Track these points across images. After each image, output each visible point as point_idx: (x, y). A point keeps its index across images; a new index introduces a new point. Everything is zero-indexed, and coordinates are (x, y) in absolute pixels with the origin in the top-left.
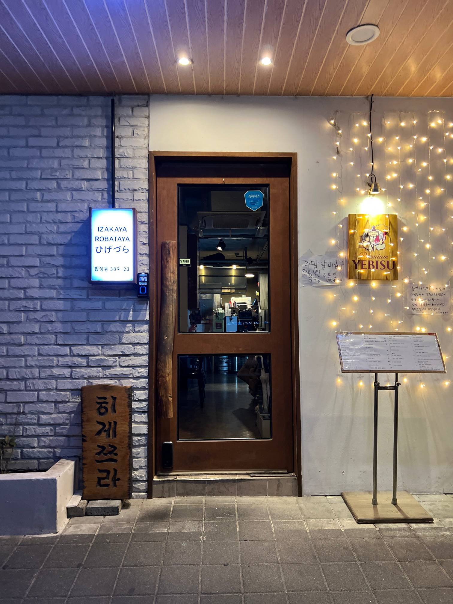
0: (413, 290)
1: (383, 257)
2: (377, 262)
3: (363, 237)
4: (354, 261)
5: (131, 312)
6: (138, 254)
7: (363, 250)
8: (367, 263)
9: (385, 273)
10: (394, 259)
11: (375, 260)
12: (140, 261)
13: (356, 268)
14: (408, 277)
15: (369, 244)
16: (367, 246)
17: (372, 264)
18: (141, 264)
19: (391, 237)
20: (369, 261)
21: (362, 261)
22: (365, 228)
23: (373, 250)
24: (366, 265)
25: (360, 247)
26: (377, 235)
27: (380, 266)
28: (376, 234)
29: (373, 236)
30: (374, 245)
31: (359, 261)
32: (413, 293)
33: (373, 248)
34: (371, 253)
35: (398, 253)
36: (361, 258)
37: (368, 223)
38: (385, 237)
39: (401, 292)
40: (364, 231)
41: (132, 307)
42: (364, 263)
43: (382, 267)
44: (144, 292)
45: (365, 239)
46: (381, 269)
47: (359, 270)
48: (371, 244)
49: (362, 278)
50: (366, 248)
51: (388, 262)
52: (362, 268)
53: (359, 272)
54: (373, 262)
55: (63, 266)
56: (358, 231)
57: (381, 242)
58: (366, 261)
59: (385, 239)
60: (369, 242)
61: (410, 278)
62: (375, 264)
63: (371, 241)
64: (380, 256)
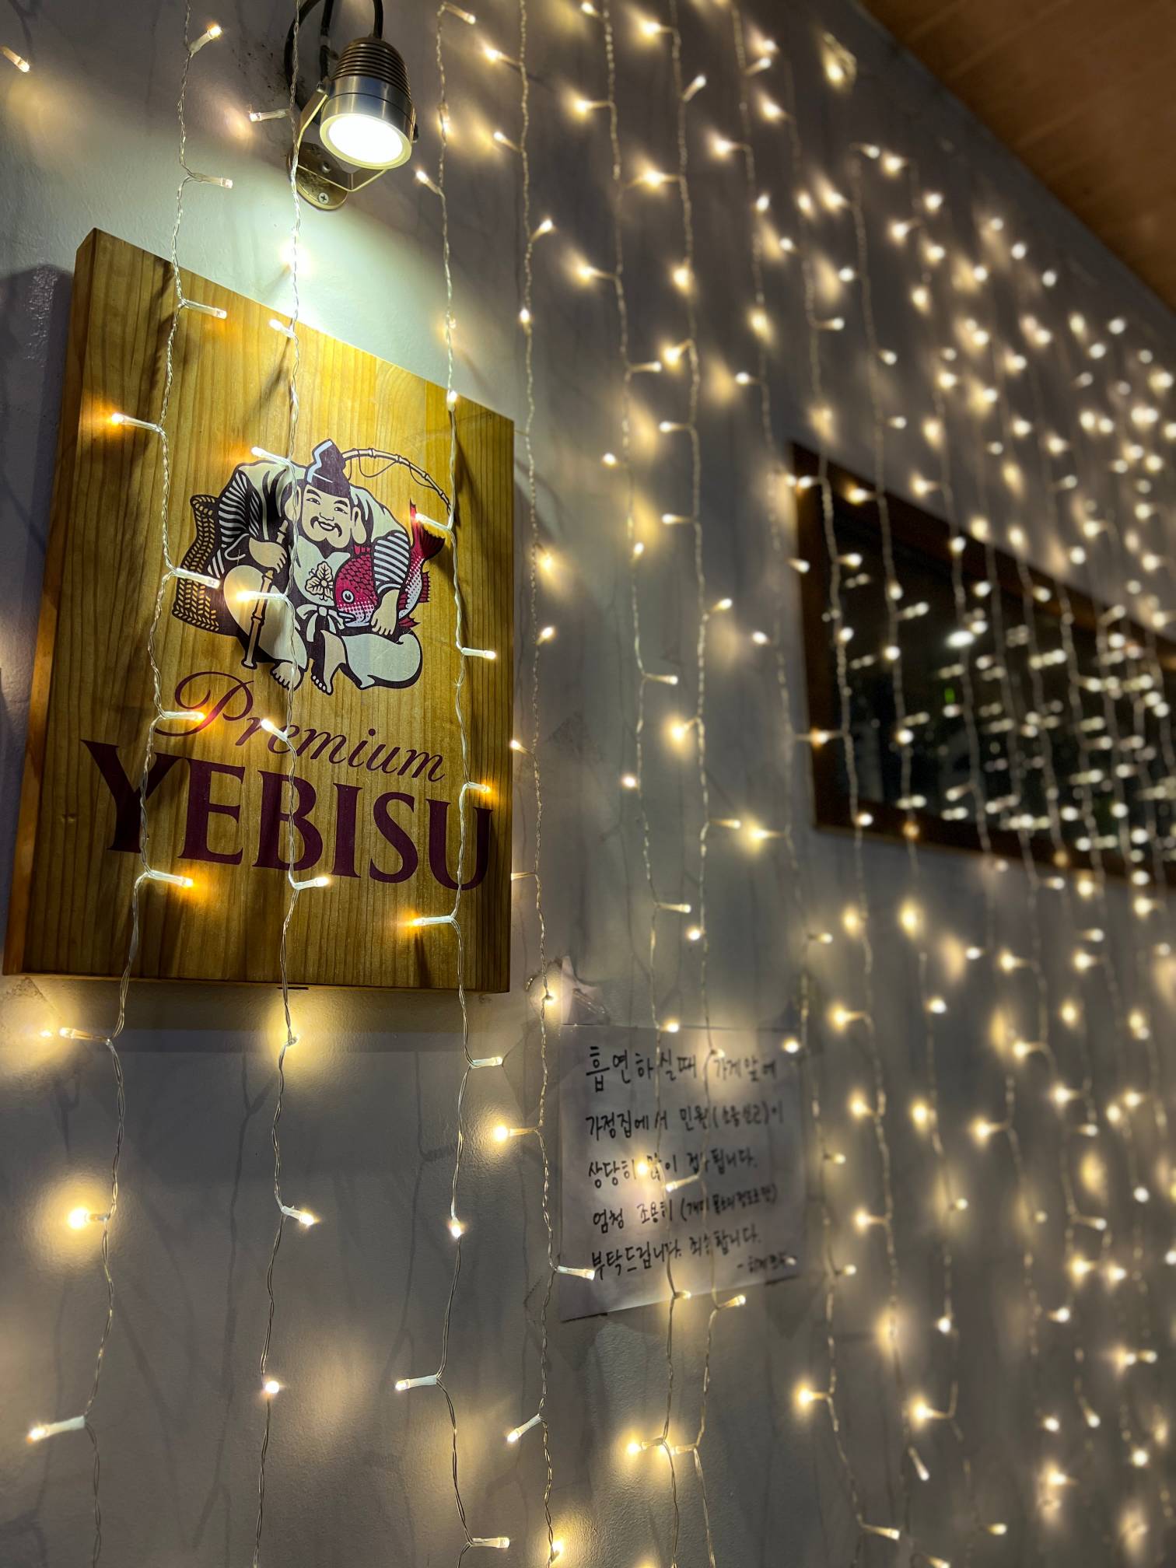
0: (599, 1086)
1: (403, 757)
2: (347, 797)
7: (213, 652)
9: (412, 923)
10: (487, 791)
13: (127, 838)
16: (261, 615)
17: (300, 819)
19: (467, 589)
21: (203, 772)
22: (244, 431)
23: (318, 670)
24: (235, 811)
25: (184, 606)
26: (361, 538)
29: (317, 534)
30: (322, 624)
31: (164, 763)
33: (316, 650)
36: (191, 732)
38: (425, 578)
40: (235, 460)
42: (223, 790)
43: (392, 850)
45: (244, 547)
46: (376, 874)
47: (154, 863)
48: (302, 610)
50: (243, 638)
51: (438, 811)
54: (308, 795)
57: (386, 616)
59: (424, 597)
60: (282, 579)
62: (324, 817)
63: (300, 575)
64: (373, 743)
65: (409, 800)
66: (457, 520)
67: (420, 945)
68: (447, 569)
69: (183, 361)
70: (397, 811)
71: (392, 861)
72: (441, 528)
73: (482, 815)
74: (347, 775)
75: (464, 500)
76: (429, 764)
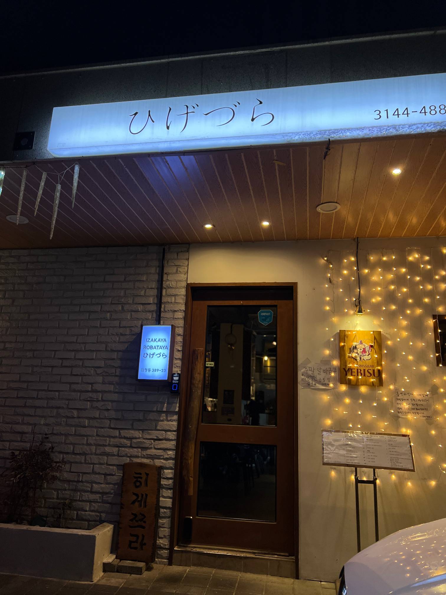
0: (398, 396)
1: (370, 366)
2: (364, 370)
3: (352, 349)
4: (344, 369)
5: (166, 405)
6: (174, 358)
7: (352, 360)
8: (356, 371)
9: (372, 380)
10: (379, 368)
11: (362, 369)
12: (175, 364)
13: (346, 375)
14: (393, 384)
15: (357, 355)
16: (355, 356)
17: (360, 372)
18: (176, 367)
19: (376, 349)
20: (358, 370)
21: (352, 369)
22: (353, 341)
23: (361, 360)
24: (354, 372)
25: (349, 357)
26: (364, 348)
27: (367, 373)
28: (362, 346)
29: (360, 348)
30: (361, 356)
31: (349, 369)
32: (399, 398)
33: (361, 358)
34: (359, 363)
35: (383, 363)
36: (350, 366)
37: (355, 339)
38: (371, 349)
39: (387, 397)
40: (352, 344)
41: (167, 401)
42: (353, 370)
43: (369, 374)
44: (176, 389)
45: (353, 351)
46: (368, 376)
47: (349, 376)
48: (359, 355)
49: (352, 383)
50: (354, 358)
51: (374, 370)
52: (352, 375)
53: (348, 378)
54: (361, 370)
55: (120, 367)
56: (347, 344)
57: (367, 354)
58: (355, 369)
59: (371, 351)
60: (357, 353)
61: (395, 385)
62: (362, 372)
63: (359, 352)
64: (367, 365)
65: (371, 370)
66: (374, 343)
67: (373, 382)
68: (373, 348)
69: (347, 338)
70: (369, 371)
71: (369, 375)
72: (373, 344)
73: (379, 370)
74: (364, 368)
75: (375, 341)
76: (373, 366)
